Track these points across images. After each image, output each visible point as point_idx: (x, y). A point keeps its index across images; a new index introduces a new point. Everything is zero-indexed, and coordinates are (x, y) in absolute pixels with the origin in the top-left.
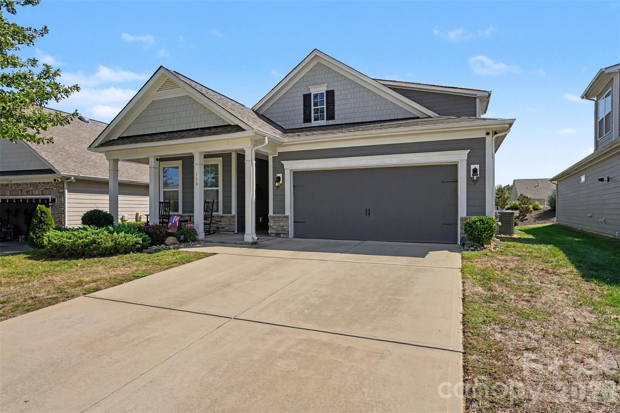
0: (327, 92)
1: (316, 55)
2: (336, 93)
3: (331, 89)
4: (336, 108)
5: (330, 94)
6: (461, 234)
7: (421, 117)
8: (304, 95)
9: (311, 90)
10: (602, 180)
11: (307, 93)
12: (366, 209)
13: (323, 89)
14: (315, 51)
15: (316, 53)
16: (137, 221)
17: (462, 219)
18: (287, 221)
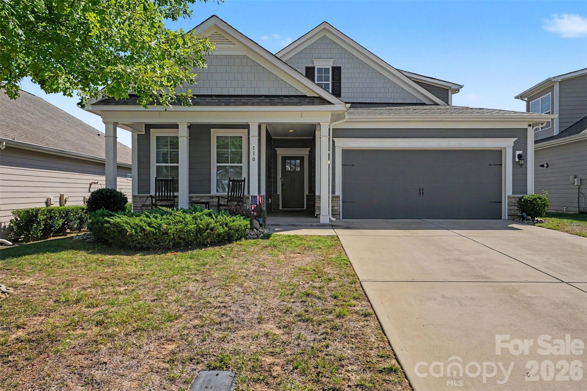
0: (334, 68)
1: (325, 28)
2: (343, 71)
3: (338, 65)
4: (342, 86)
5: (337, 71)
6: (508, 210)
7: (427, 104)
8: (306, 67)
9: (315, 63)
10: (543, 166)
11: (310, 65)
12: (420, 188)
13: (329, 64)
14: (324, 23)
15: (325, 26)
16: (61, 205)
17: (509, 197)
18: (338, 202)
